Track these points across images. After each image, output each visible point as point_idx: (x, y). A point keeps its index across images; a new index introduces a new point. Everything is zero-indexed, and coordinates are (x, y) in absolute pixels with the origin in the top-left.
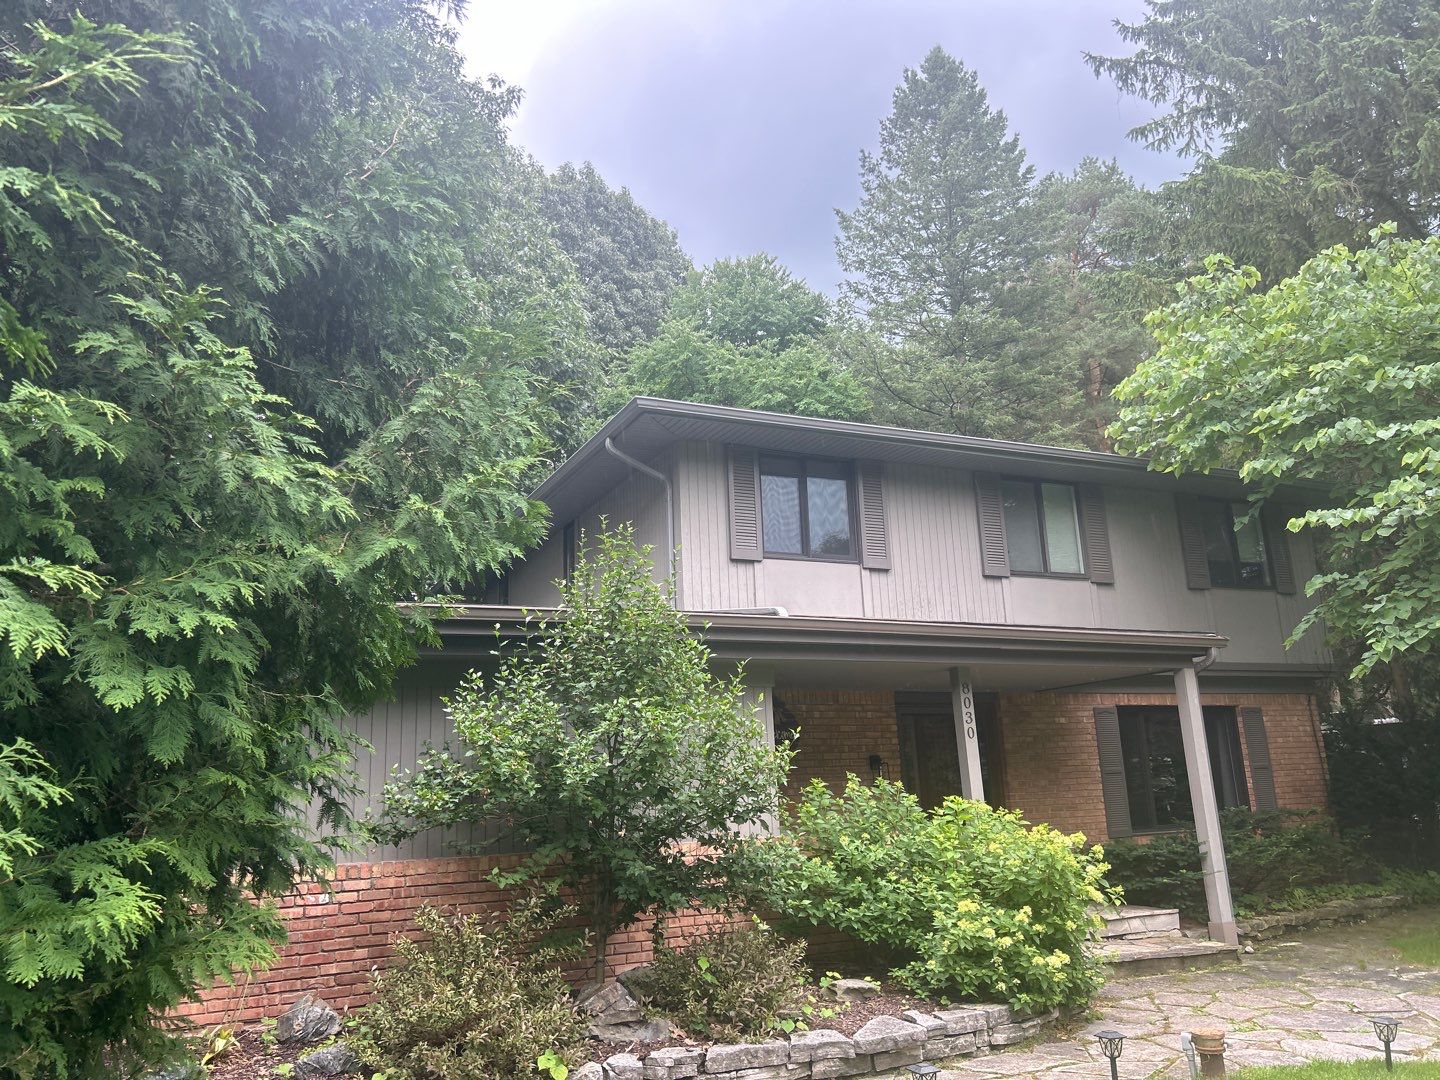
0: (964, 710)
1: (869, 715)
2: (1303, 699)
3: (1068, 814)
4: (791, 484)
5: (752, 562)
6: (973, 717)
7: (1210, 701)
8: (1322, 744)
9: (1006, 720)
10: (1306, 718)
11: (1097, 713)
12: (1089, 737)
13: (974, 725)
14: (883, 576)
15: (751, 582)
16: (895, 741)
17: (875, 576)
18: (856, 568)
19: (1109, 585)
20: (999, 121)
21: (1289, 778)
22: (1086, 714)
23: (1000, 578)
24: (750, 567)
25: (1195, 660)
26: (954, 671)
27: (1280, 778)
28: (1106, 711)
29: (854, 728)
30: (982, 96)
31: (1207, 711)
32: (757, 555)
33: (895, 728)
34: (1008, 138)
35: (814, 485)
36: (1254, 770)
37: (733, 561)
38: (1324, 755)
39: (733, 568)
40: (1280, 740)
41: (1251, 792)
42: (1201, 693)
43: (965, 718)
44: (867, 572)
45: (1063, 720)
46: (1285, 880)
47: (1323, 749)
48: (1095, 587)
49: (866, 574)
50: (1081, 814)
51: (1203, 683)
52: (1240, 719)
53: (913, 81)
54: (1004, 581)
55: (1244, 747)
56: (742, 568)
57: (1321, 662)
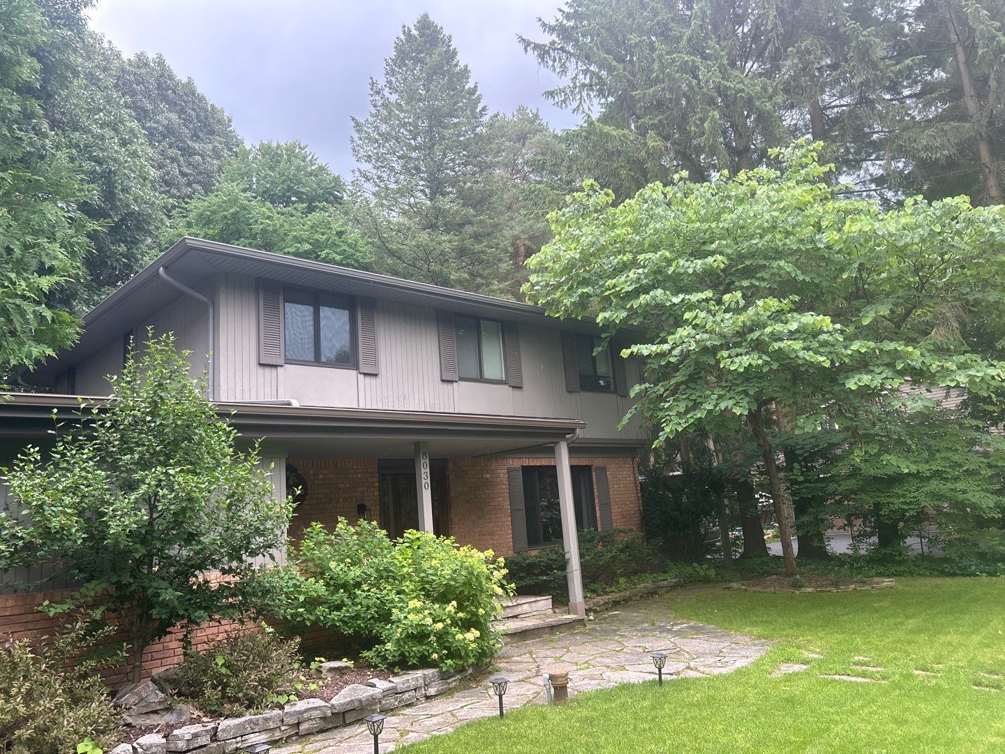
0: (423, 470)
1: (359, 475)
2: (630, 460)
3: (489, 538)
4: (308, 311)
5: (276, 366)
6: (429, 475)
7: (576, 462)
8: (639, 488)
9: (451, 477)
10: (631, 472)
11: (510, 470)
12: (504, 487)
13: (429, 481)
14: (373, 380)
15: (274, 382)
16: (377, 493)
17: (368, 379)
18: (354, 373)
19: (520, 388)
20: (465, 73)
21: (620, 510)
22: (503, 471)
23: (452, 382)
24: (274, 370)
25: (568, 436)
26: (417, 444)
27: (615, 509)
28: (515, 469)
29: (348, 485)
30: (455, 53)
31: (574, 469)
32: (280, 361)
33: (377, 484)
34: (470, 85)
35: (325, 312)
36: (601, 505)
37: (261, 365)
38: (640, 495)
39: (261, 370)
40: (616, 486)
41: (598, 519)
42: (570, 458)
43: (423, 476)
44: (362, 376)
45: (488, 476)
46: (615, 573)
47: (639, 491)
48: (511, 389)
49: (361, 377)
50: (497, 537)
51: (572, 451)
52: (594, 474)
53: (408, 34)
54: (455, 384)
55: (595, 491)
56: (268, 371)
57: (640, 438)
